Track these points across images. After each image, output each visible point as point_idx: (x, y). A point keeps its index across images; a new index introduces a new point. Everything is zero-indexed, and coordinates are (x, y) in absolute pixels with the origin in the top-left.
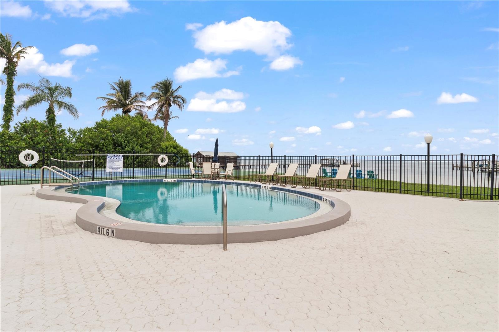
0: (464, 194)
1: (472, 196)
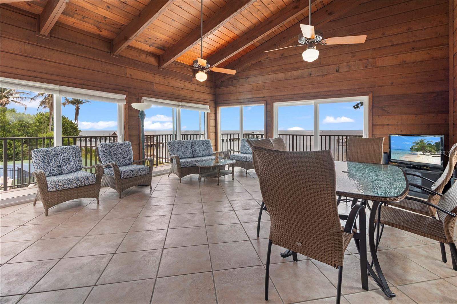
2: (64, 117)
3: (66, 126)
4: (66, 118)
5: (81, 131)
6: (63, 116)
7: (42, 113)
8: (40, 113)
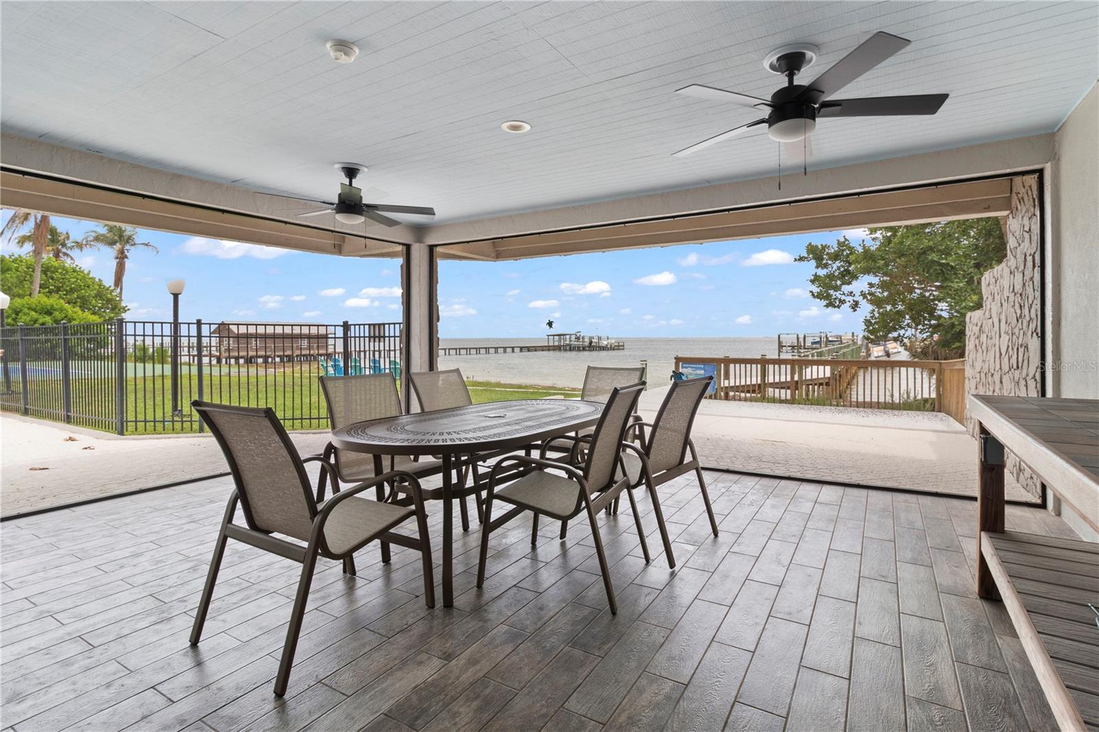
0: (127, 422)
1: (141, 425)
2: (80, 269)
3: (83, 292)
4: (86, 272)
5: (129, 310)
6: (77, 266)
7: (17, 256)
8: (13, 257)
